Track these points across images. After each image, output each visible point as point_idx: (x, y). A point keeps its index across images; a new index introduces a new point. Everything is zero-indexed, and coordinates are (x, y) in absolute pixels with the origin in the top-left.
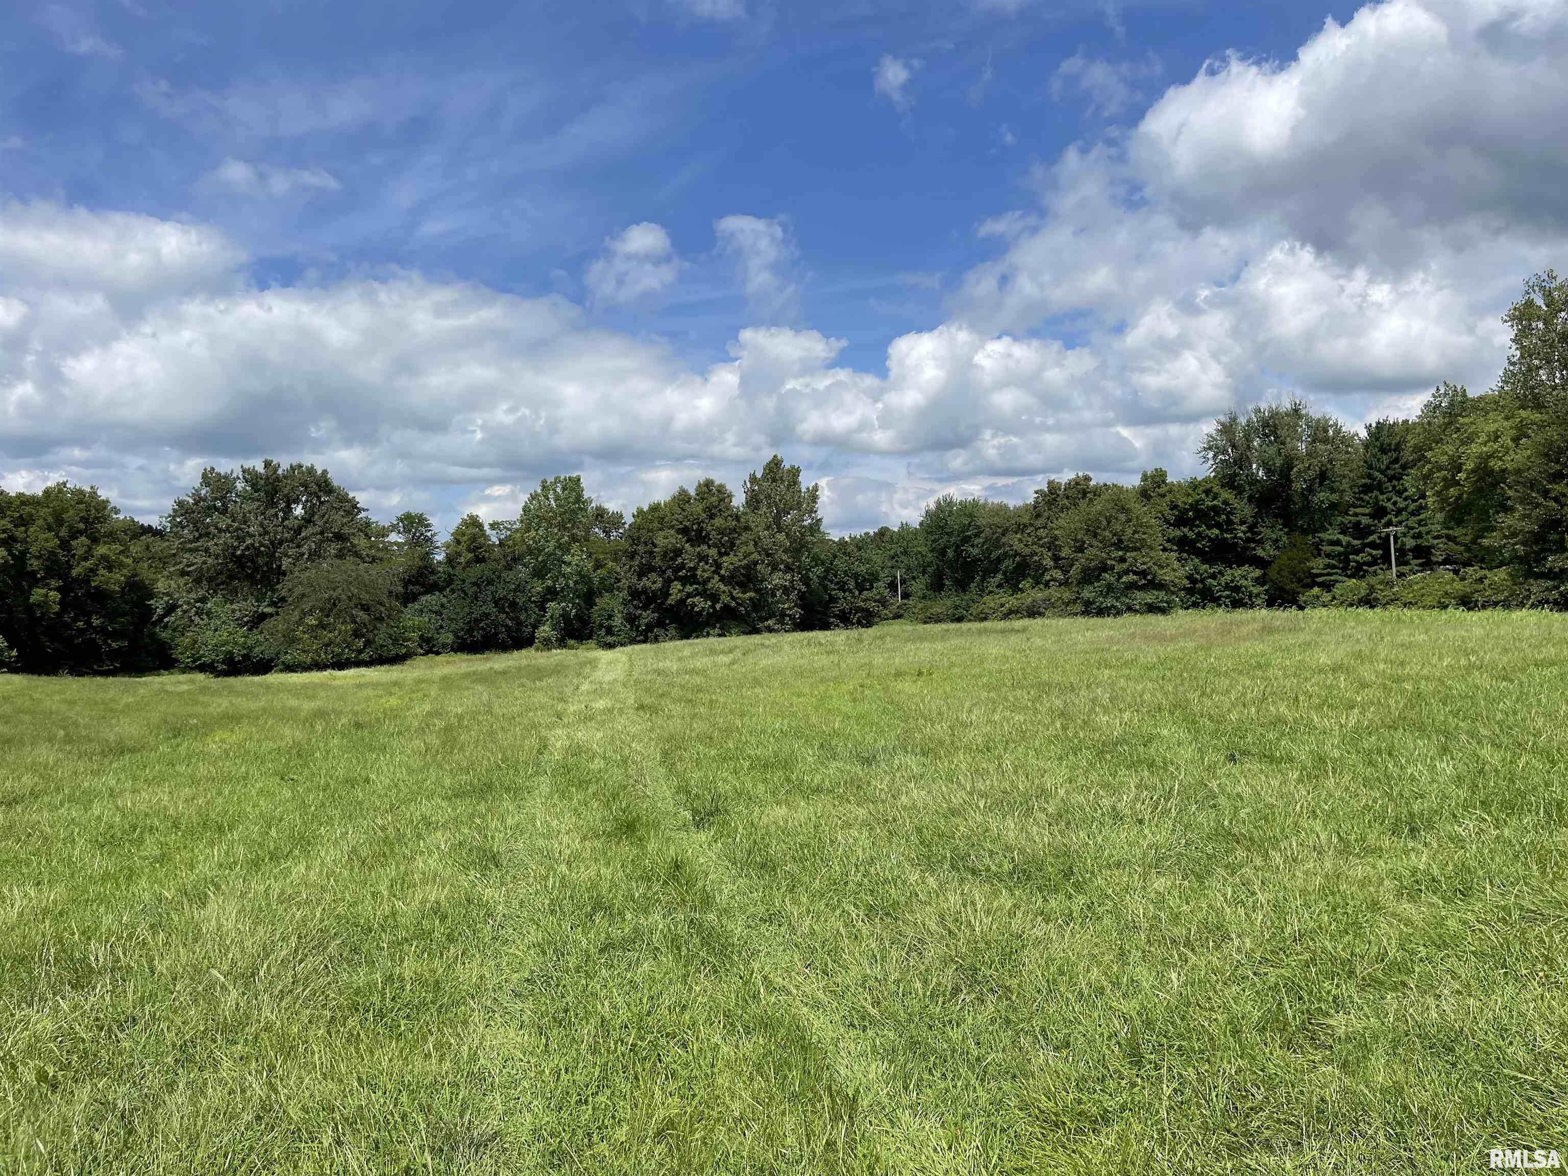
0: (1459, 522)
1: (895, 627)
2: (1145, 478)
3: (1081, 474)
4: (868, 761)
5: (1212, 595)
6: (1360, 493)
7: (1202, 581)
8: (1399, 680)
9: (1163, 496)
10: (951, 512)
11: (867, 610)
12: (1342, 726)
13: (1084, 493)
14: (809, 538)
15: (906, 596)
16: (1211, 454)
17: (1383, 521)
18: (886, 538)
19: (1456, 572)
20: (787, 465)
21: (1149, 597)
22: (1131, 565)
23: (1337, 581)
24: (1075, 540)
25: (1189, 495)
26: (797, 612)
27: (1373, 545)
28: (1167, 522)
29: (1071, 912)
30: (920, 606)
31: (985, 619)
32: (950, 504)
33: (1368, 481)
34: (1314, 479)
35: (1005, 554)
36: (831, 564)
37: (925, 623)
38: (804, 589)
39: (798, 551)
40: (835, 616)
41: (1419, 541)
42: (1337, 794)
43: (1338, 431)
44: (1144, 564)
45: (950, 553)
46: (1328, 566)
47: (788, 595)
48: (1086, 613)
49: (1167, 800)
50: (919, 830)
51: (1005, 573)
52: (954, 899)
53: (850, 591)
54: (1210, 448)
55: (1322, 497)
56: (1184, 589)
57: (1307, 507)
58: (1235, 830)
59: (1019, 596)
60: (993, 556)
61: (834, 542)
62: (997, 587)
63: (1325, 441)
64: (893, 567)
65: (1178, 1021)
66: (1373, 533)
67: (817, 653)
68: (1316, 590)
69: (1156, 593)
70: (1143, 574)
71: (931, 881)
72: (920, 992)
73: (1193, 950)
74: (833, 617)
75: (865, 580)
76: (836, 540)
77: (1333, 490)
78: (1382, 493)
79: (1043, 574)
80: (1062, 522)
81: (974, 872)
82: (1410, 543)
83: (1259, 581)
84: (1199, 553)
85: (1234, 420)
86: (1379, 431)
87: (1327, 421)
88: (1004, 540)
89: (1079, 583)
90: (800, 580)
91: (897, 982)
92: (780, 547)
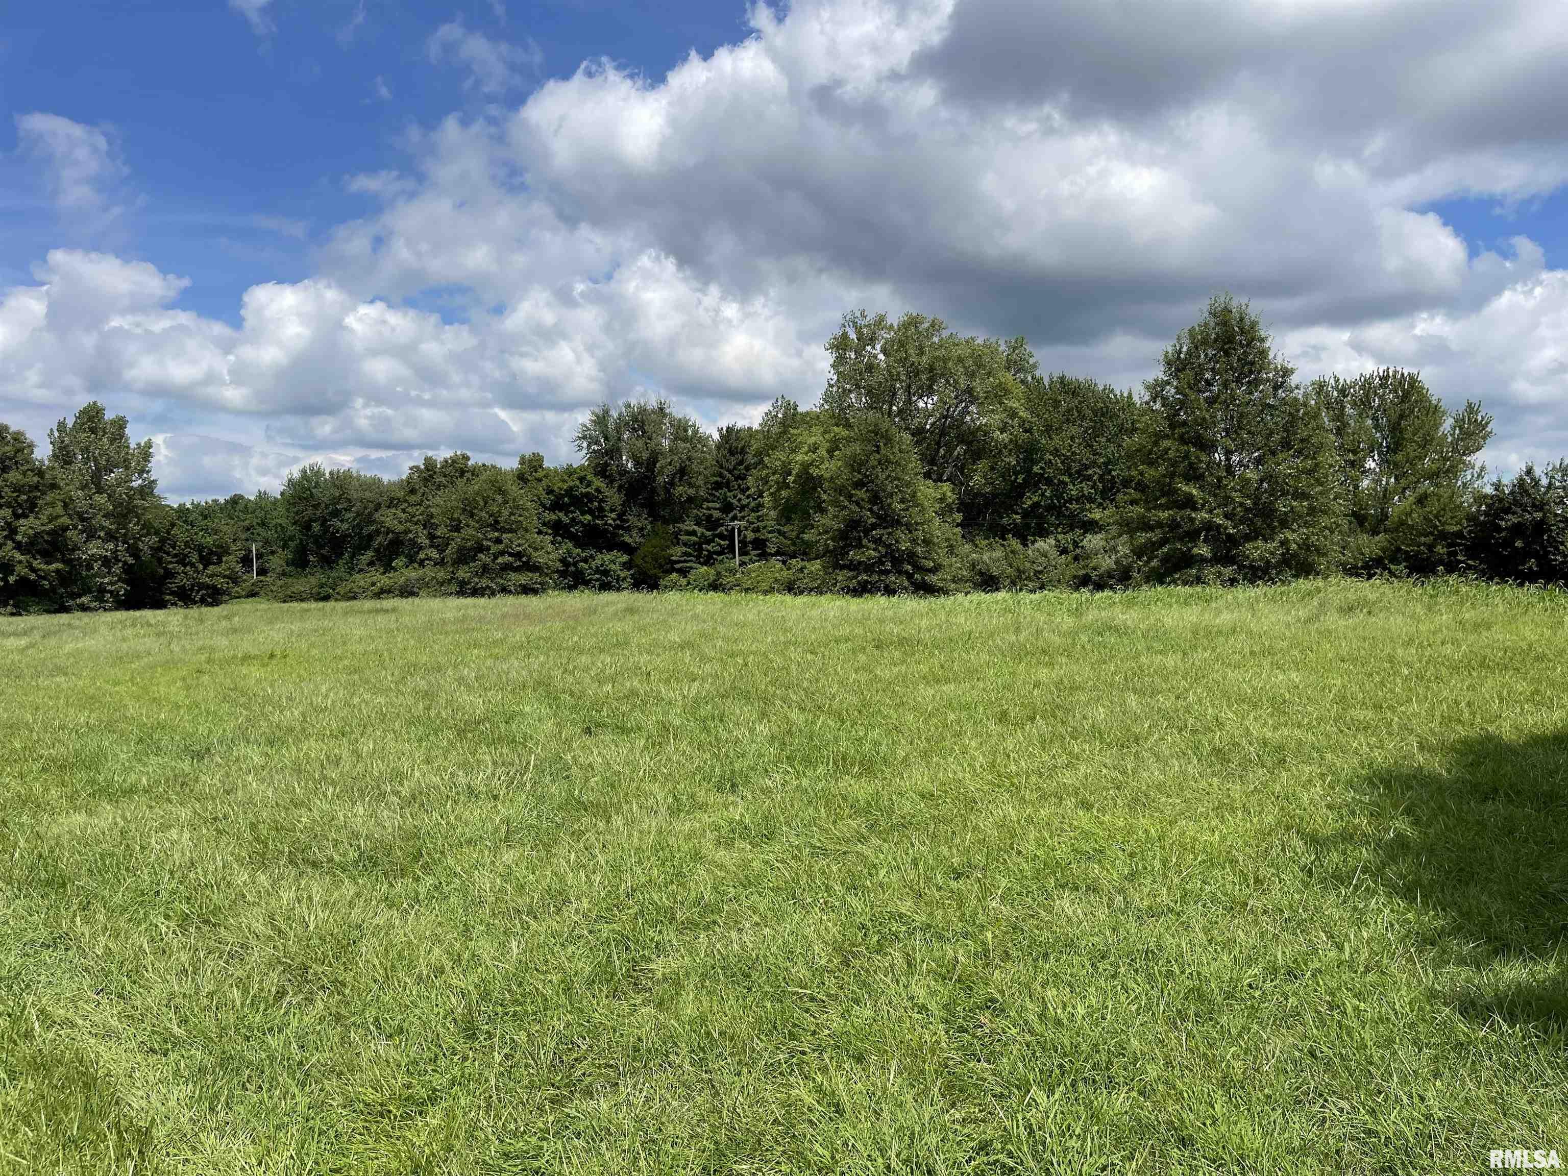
0: (789, 520)
1: (248, 605)
2: (523, 461)
3: (459, 453)
4: (199, 756)
5: (583, 579)
6: (712, 489)
7: (575, 564)
8: (732, 655)
9: (540, 480)
10: (317, 483)
11: (214, 587)
12: (684, 697)
13: (462, 473)
14: (138, 502)
15: (262, 572)
16: (585, 445)
17: (731, 515)
18: (240, 507)
19: (784, 562)
20: (109, 416)
21: (523, 578)
22: (507, 546)
23: (691, 568)
24: (452, 519)
25: (564, 481)
26: (122, 589)
27: (721, 536)
28: (544, 506)
29: (417, 894)
30: (280, 583)
31: (354, 598)
32: (318, 473)
33: (718, 479)
34: (675, 474)
35: (378, 532)
36: (168, 533)
37: (285, 601)
38: (131, 561)
39: (125, 516)
40: (172, 593)
41: (757, 535)
42: (675, 758)
43: (696, 432)
44: (519, 545)
45: (316, 527)
46: (685, 554)
47: (110, 568)
48: (461, 593)
49: (522, 775)
50: (253, 826)
51: (377, 551)
52: (287, 895)
53: (193, 565)
54: (584, 437)
55: (681, 491)
56: (558, 571)
57: (669, 501)
58: (584, 798)
59: (391, 575)
60: (365, 532)
61: (172, 508)
62: (368, 565)
63: (685, 439)
64: (247, 540)
65: (514, 987)
66: (722, 525)
67: (144, 636)
68: (674, 575)
69: (530, 575)
70: (518, 555)
71: (262, 878)
72: (238, 1003)
73: (535, 917)
74: (169, 594)
75: (211, 553)
76: (176, 506)
77: (691, 485)
78: (730, 491)
79: (418, 553)
80: (438, 500)
81: (315, 865)
82: (750, 536)
83: (627, 566)
84: (573, 538)
85: (606, 412)
86: (729, 434)
87: (687, 421)
88: (377, 515)
89: (453, 565)
90: (127, 550)
91: (210, 995)
92: (100, 510)
